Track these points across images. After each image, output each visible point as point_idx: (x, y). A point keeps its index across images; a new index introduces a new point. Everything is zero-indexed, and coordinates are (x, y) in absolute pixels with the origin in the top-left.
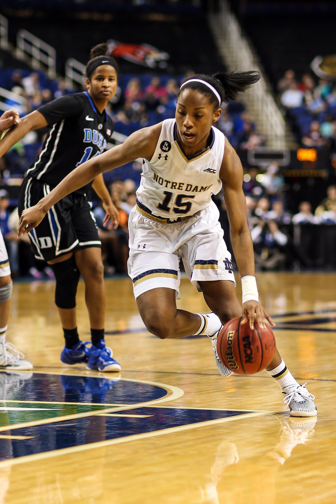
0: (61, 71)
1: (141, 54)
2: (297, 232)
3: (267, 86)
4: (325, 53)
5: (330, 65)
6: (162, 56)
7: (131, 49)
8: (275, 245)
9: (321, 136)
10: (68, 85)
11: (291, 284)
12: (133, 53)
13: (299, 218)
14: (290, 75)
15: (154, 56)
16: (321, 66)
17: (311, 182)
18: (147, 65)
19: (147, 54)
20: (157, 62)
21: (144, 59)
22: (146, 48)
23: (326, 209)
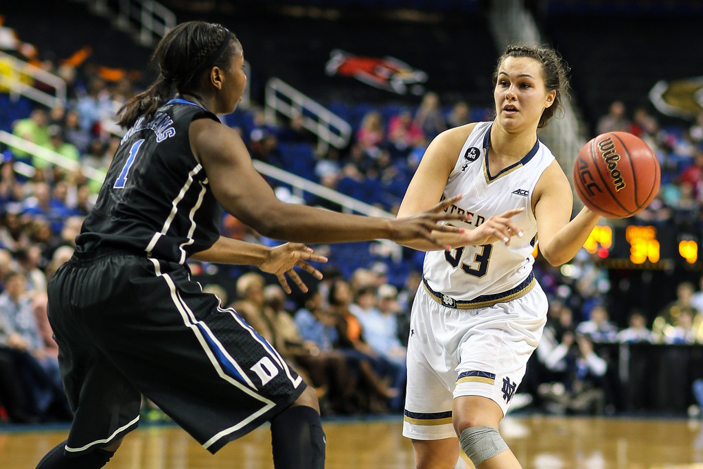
0: (259, 98)
1: (384, 72)
2: (624, 355)
3: (580, 126)
4: (671, 77)
5: (679, 96)
6: (417, 76)
7: (367, 64)
8: (590, 377)
9: (665, 206)
10: (269, 118)
11: (611, 436)
12: (372, 72)
13: (628, 335)
14: (617, 109)
15: (404, 77)
16: (665, 96)
17: (647, 278)
18: (393, 89)
19: (394, 72)
20: (409, 86)
21: (389, 80)
22: (392, 63)
23: (671, 321)
